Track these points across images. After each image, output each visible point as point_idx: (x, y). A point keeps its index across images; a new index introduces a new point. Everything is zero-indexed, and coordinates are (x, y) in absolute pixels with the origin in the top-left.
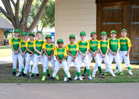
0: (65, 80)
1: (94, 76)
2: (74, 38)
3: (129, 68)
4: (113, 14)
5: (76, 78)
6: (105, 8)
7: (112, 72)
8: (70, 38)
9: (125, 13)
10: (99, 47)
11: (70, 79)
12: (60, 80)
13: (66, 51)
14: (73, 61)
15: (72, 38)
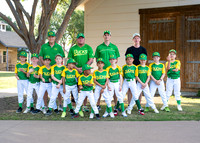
3: (178, 102)
4: (162, 29)
6: (152, 21)
7: (154, 107)
9: (178, 27)
15: (100, 63)
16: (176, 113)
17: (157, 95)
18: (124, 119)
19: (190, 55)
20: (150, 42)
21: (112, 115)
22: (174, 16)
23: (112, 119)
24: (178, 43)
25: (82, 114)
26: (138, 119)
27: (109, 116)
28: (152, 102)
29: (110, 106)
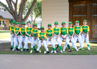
0: (45, 52)
1: (64, 51)
2: (51, 26)
3: (88, 45)
4: (80, 9)
5: (52, 52)
6: (75, 6)
7: (76, 48)
8: (48, 26)
9: (88, 8)
10: (68, 32)
11: (48, 52)
12: (42, 53)
13: (45, 34)
14: (50, 41)
15: (49, 26)
16: (87, 51)
17: (78, 42)
18: (61, 54)
19: (94, 22)
20: (74, 16)
21: (55, 52)
22: (86, 3)
23: (55, 54)
24: (88, 16)
25: (40, 51)
26: (68, 54)
27: (54, 52)
28: (75, 45)
29: (54, 47)
